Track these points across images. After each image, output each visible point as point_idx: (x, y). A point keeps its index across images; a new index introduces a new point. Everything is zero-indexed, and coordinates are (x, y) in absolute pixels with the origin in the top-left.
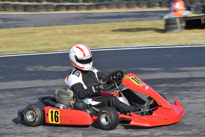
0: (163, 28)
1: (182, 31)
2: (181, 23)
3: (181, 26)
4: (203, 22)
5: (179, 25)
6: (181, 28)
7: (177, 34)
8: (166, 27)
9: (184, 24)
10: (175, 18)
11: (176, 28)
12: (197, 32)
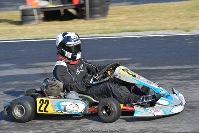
0: (19, 20)
1: (40, 23)
2: (39, 15)
3: (39, 18)
4: (62, 14)
5: (36, 17)
6: (39, 20)
7: (34, 27)
8: (22, 19)
9: (42, 16)
10: (32, 9)
11: (34, 20)
12: (56, 25)
